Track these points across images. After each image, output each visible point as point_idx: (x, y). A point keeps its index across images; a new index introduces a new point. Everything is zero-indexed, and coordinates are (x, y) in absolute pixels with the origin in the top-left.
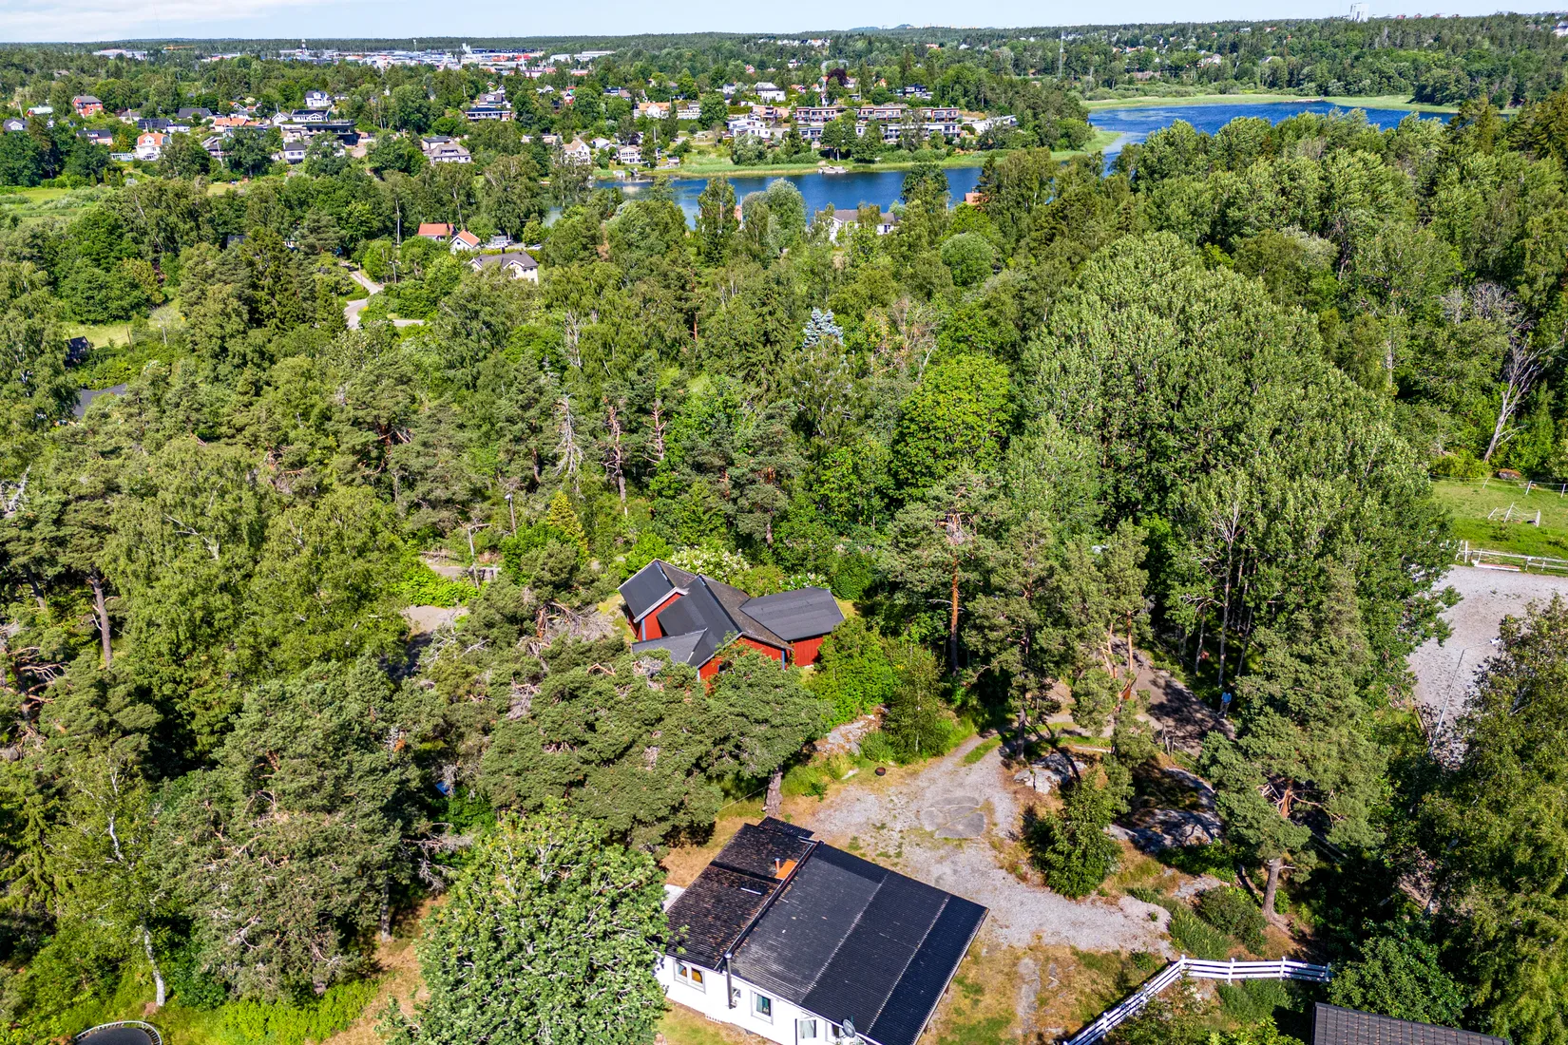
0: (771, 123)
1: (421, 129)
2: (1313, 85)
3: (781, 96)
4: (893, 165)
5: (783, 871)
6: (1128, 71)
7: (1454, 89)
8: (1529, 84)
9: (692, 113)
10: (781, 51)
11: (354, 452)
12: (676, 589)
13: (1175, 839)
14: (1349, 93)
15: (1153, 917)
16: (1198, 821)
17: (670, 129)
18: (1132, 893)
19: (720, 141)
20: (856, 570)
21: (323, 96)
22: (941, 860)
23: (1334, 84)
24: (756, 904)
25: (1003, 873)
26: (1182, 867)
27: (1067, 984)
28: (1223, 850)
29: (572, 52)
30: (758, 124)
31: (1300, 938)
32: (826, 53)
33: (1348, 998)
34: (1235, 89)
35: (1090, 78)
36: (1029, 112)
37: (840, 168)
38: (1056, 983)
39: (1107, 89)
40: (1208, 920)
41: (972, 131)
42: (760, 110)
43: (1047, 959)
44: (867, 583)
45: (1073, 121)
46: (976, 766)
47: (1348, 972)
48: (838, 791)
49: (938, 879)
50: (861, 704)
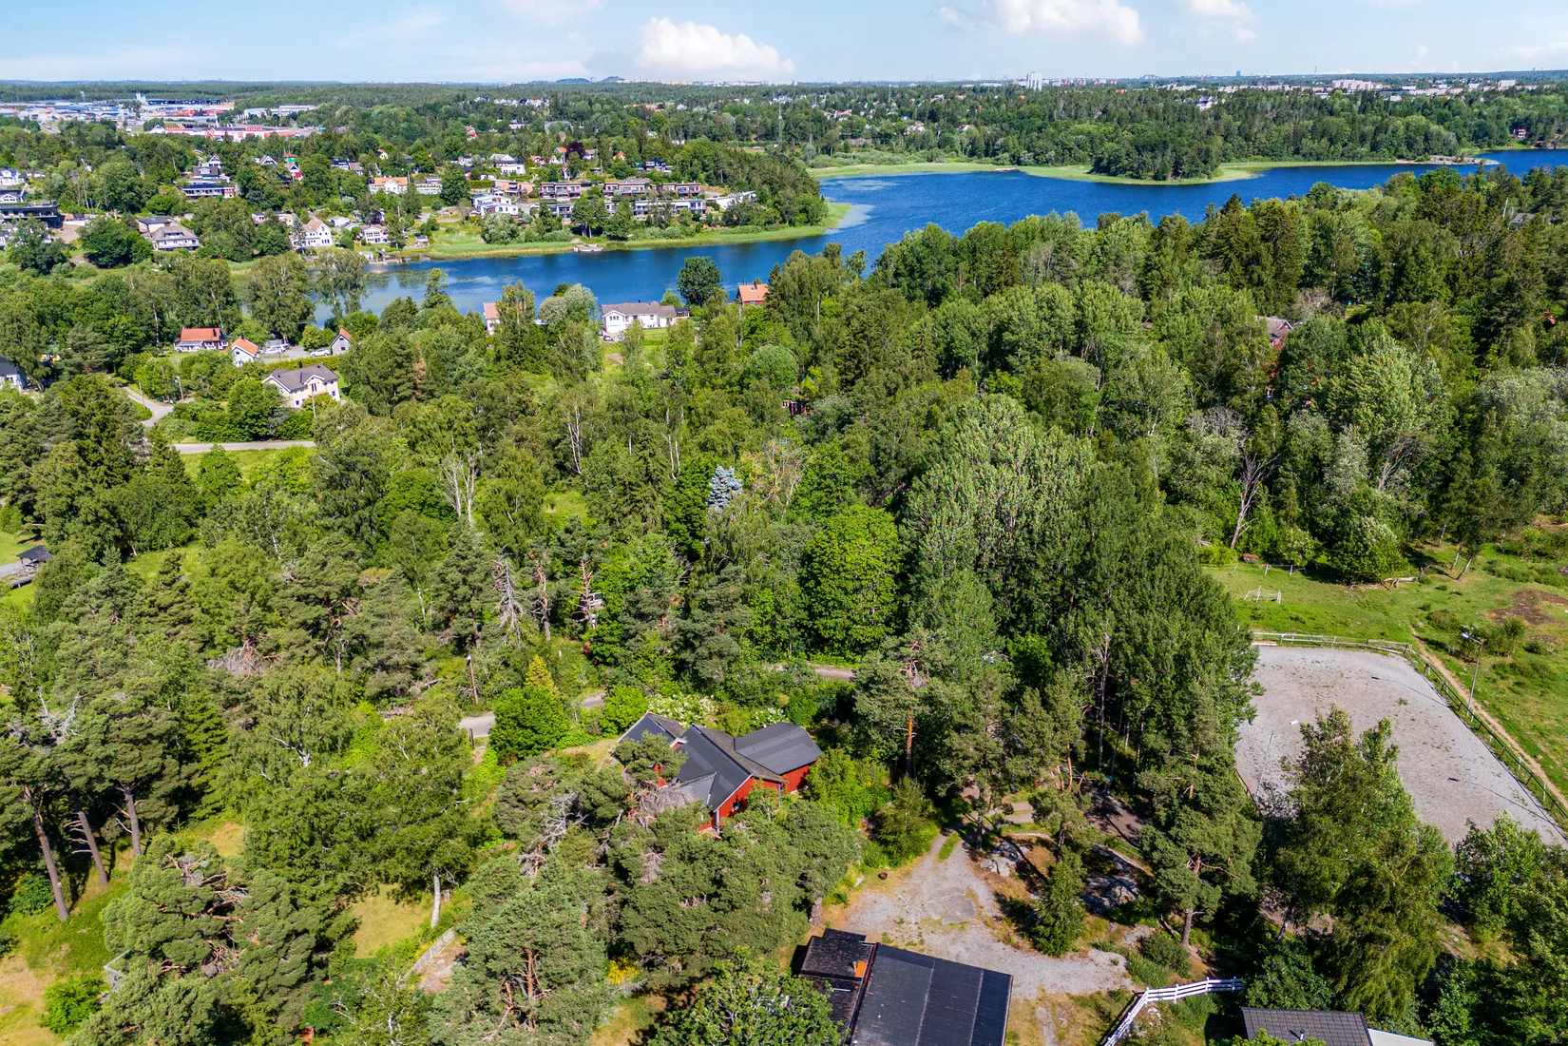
0: (517, 198)
1: (134, 208)
2: (1006, 155)
3: (521, 170)
4: (645, 242)
5: (859, 969)
6: (843, 137)
7: (1126, 162)
8: (1185, 158)
9: (432, 187)
10: (500, 111)
11: (303, 624)
12: (678, 740)
13: (1111, 901)
14: (1038, 163)
15: (1115, 963)
16: (1122, 883)
17: (413, 207)
18: (1096, 946)
19: (467, 218)
20: (805, 700)
21: (13, 173)
22: (954, 941)
23: (1025, 155)
24: (850, 1000)
25: (1001, 945)
26: (1121, 921)
27: (1073, 1022)
28: (1144, 904)
29: (268, 105)
30: (504, 200)
31: (1209, 962)
32: (547, 113)
33: (1259, 1000)
34: (940, 158)
35: (810, 145)
36: (766, 187)
37: (594, 246)
38: (1065, 1022)
39: (826, 157)
40: (1151, 958)
41: (717, 207)
42: (503, 185)
43: (1053, 1005)
44: (814, 710)
45: (809, 196)
46: (950, 860)
47: (1257, 983)
48: (857, 897)
49: (958, 956)
50: (850, 820)
